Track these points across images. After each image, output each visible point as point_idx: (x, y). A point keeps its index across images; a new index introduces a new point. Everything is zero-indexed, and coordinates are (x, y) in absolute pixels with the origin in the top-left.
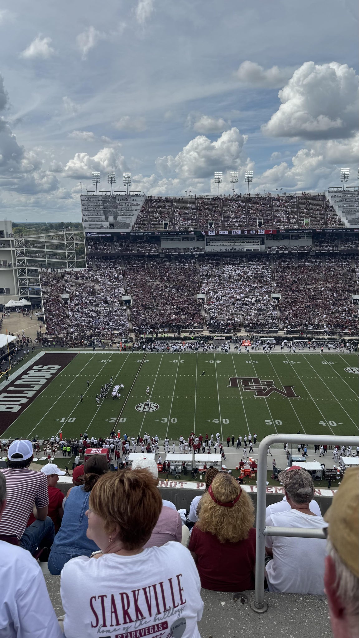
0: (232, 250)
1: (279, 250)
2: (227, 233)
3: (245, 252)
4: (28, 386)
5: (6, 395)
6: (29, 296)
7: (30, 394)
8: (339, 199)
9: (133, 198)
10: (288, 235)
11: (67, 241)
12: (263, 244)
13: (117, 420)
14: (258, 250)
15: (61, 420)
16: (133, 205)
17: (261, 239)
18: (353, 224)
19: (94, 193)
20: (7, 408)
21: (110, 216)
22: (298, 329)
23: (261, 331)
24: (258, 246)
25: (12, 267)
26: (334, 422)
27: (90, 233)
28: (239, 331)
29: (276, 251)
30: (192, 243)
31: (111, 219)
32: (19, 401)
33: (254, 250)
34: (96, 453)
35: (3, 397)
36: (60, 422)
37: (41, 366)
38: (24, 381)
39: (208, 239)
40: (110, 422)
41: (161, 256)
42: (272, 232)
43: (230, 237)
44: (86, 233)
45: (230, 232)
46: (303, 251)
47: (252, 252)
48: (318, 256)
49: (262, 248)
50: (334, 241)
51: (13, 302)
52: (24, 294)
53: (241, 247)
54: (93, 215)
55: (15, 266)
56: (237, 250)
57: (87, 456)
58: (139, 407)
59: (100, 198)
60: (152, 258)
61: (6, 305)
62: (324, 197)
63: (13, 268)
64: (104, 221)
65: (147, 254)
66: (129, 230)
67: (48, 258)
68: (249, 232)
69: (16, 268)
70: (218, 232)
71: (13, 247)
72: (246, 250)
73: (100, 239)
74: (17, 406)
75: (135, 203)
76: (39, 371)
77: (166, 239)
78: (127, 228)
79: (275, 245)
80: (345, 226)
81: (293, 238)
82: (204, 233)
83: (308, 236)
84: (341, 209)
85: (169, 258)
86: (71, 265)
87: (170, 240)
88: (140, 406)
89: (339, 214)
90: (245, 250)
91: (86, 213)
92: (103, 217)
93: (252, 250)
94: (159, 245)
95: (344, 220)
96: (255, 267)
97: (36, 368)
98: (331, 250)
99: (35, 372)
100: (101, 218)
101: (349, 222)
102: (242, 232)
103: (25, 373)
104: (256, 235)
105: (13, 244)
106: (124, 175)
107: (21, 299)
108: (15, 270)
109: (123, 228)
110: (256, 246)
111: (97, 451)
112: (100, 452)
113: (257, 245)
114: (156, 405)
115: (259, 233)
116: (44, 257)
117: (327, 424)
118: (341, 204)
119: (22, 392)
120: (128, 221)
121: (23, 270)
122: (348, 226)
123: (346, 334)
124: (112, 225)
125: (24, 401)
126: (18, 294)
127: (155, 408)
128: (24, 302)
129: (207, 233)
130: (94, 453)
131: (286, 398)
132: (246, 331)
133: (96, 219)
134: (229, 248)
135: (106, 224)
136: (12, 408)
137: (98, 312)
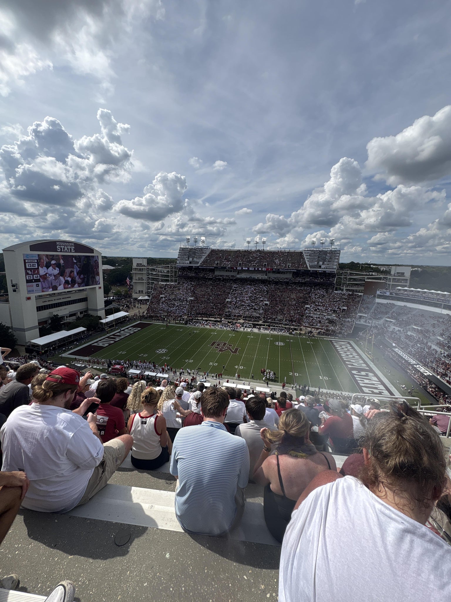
0: (250, 277)
1: (274, 279)
2: (246, 269)
5: (107, 339)
8: (308, 254)
9: (205, 250)
10: (278, 272)
11: (170, 269)
12: (266, 275)
14: (263, 278)
16: (203, 253)
17: (265, 273)
18: (311, 268)
19: (186, 247)
22: (269, 321)
23: (250, 320)
26: (242, 367)
28: (240, 319)
30: (230, 273)
31: (191, 259)
33: (261, 278)
35: (105, 340)
37: (133, 328)
38: (120, 334)
39: (239, 272)
41: (213, 278)
42: (271, 269)
43: (248, 271)
45: (248, 268)
46: (286, 280)
48: (295, 283)
49: (265, 277)
50: (304, 276)
51: (142, 297)
53: (254, 276)
55: (146, 280)
56: (252, 278)
58: (158, 350)
59: (189, 249)
60: (210, 279)
61: (139, 299)
62: (302, 253)
63: (144, 281)
65: (208, 277)
66: (198, 265)
68: (258, 269)
70: (242, 268)
71: (145, 271)
74: (107, 344)
75: (204, 252)
76: (130, 330)
77: (217, 270)
79: (273, 276)
80: (308, 269)
81: (281, 273)
82: (235, 268)
83: (289, 273)
84: (308, 259)
85: (218, 280)
86: (172, 281)
87: (219, 271)
89: (307, 262)
90: (257, 278)
91: (180, 256)
92: (187, 259)
94: (214, 273)
95: (308, 266)
96: (261, 287)
97: (130, 328)
98: (301, 281)
99: (128, 330)
101: (310, 266)
102: (255, 269)
103: (124, 330)
104: (262, 270)
106: (202, 238)
108: (146, 282)
109: (196, 264)
113: (262, 276)
114: (166, 351)
116: (159, 276)
117: (238, 368)
118: (309, 257)
120: (199, 261)
121: (148, 282)
123: (293, 325)
124: (190, 263)
125: (112, 342)
126: (146, 293)
129: (237, 268)
131: (231, 354)
132: (243, 320)
133: (184, 259)
134: (248, 276)
135: (188, 262)
137: (174, 305)
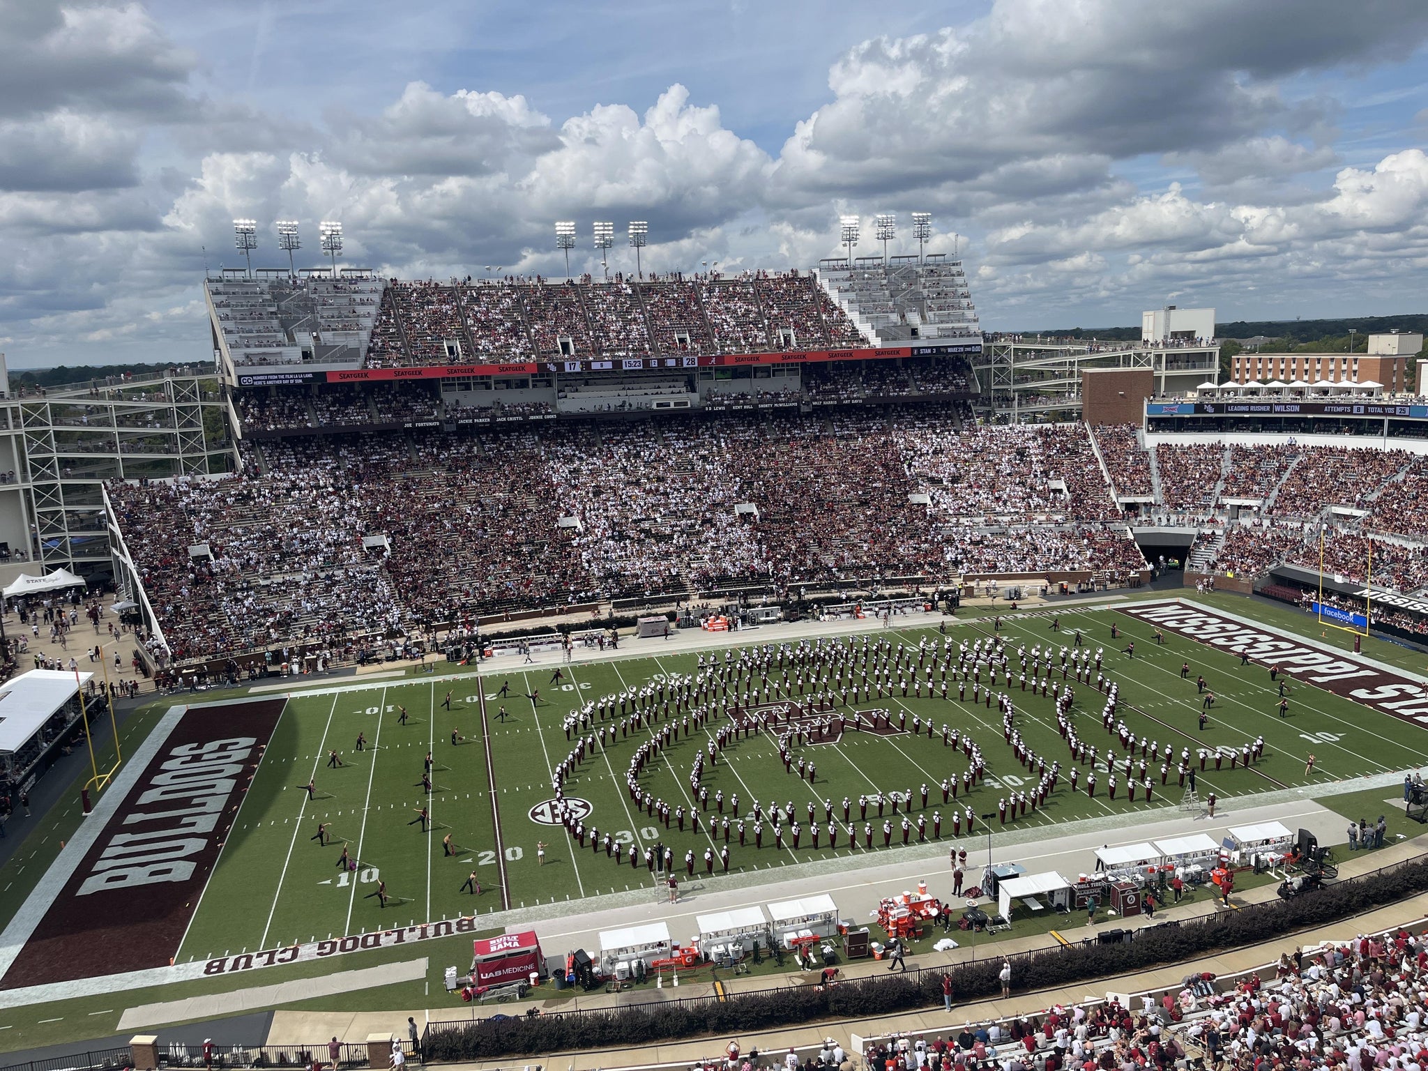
0: (623, 406)
1: (732, 402)
2: (609, 366)
3: (656, 411)
4: (186, 803)
5: (128, 837)
6: (71, 560)
7: (206, 824)
8: (846, 285)
9: (352, 286)
10: (745, 370)
11: (176, 401)
12: (693, 390)
13: (497, 854)
14: (686, 404)
15: (338, 880)
16: (356, 302)
17: (686, 378)
18: (887, 340)
19: (242, 274)
20: (152, 874)
21: (300, 331)
24: (684, 395)
25: (16, 482)
26: (1015, 778)
27: (252, 376)
28: (686, 598)
29: (726, 406)
30: (521, 393)
31: (304, 338)
32: (180, 848)
33: (676, 404)
34: (508, 948)
35: (125, 845)
36: (339, 885)
37: (195, 745)
38: (163, 793)
39: (563, 383)
40: (481, 863)
41: (445, 428)
42: (713, 361)
43: (617, 377)
44: (239, 377)
45: (617, 364)
46: (785, 402)
47: (673, 410)
48: (819, 413)
49: (692, 400)
51: (28, 581)
52: (56, 555)
53: (645, 399)
54: (251, 331)
55: (25, 479)
56: (634, 407)
57: (485, 960)
58: (538, 814)
59: (263, 288)
60: (421, 436)
61: (8, 592)
62: (810, 282)
63: (20, 486)
64: (284, 345)
65: (410, 425)
66: (355, 366)
67: (123, 451)
68: (661, 362)
69: (30, 485)
70: (588, 364)
71: (17, 426)
72: (658, 405)
73: (273, 392)
74: (182, 862)
75: (357, 297)
76: (196, 758)
77: (454, 385)
78: (353, 361)
79: (722, 392)
80: (869, 343)
81: (759, 374)
82: (553, 368)
83: (791, 370)
84: (856, 306)
85: (464, 433)
86: (193, 466)
87: (463, 387)
88: (538, 810)
89: (853, 316)
90: (654, 407)
92: (281, 336)
93: (672, 406)
95: (866, 330)
97: (182, 751)
98: (845, 399)
99: (183, 763)
100: (275, 336)
101: (879, 334)
102: (646, 363)
103: (154, 768)
104: (679, 368)
105: (15, 417)
106: (322, 228)
107: (49, 573)
108: (27, 491)
109: (341, 361)
110: (679, 396)
111: (507, 942)
112: (516, 944)
113: (680, 392)
114: (581, 804)
115: (685, 366)
116: (111, 448)
117: (1001, 784)
118: (852, 295)
119: (174, 822)
120: (352, 343)
121: (49, 488)
122: (876, 342)
124: (308, 354)
125: (198, 845)
126: (36, 555)
127: (583, 811)
128: (61, 579)
129: (560, 366)
130: (501, 950)
131: (880, 739)
132: (702, 597)
133: (260, 340)
134: (615, 402)
135: (296, 354)
136: (168, 871)
